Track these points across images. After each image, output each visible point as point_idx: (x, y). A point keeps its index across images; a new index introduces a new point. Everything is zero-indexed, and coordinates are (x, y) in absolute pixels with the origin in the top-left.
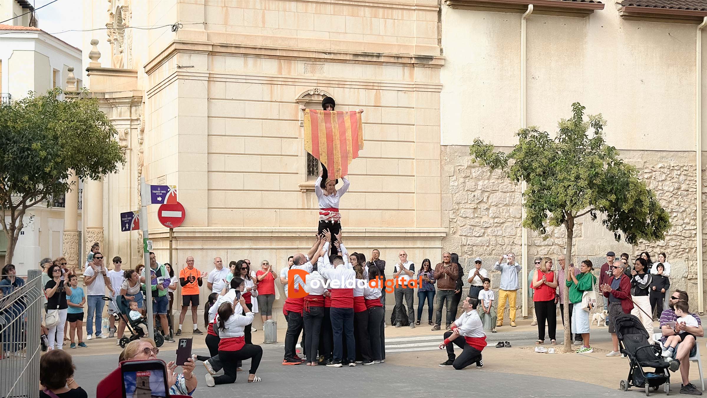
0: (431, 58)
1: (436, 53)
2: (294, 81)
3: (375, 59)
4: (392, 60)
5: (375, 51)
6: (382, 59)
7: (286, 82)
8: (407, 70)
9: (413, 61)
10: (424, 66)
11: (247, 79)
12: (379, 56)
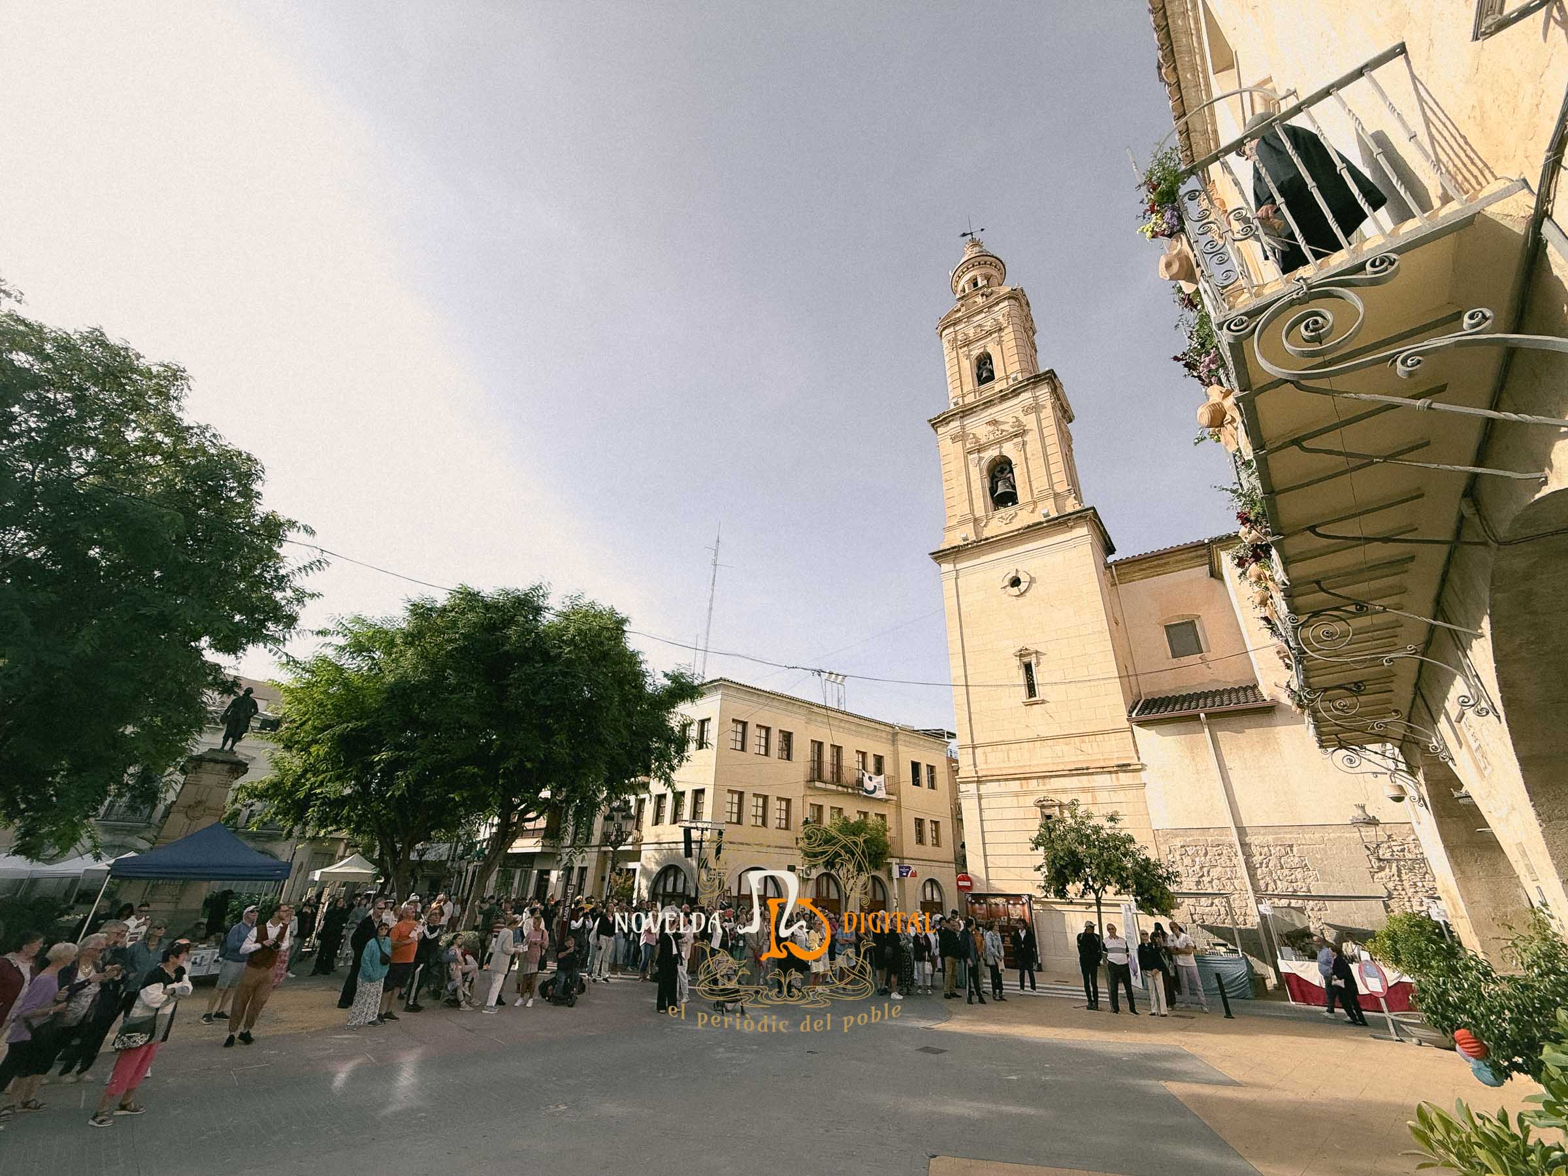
0: (1129, 765)
1: (1135, 761)
2: (1032, 792)
3: (1085, 771)
4: (1099, 770)
5: (1085, 766)
6: (1090, 771)
7: (1026, 793)
8: (1114, 775)
9: (1115, 769)
10: (1125, 771)
11: (1000, 795)
12: (1087, 769)
